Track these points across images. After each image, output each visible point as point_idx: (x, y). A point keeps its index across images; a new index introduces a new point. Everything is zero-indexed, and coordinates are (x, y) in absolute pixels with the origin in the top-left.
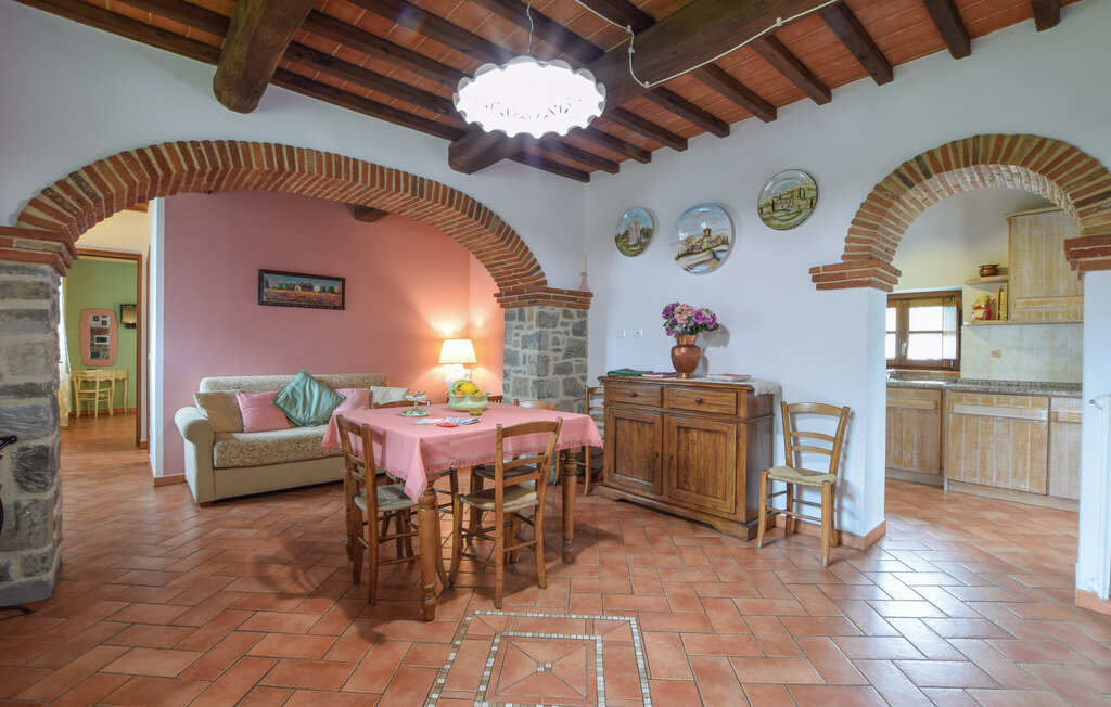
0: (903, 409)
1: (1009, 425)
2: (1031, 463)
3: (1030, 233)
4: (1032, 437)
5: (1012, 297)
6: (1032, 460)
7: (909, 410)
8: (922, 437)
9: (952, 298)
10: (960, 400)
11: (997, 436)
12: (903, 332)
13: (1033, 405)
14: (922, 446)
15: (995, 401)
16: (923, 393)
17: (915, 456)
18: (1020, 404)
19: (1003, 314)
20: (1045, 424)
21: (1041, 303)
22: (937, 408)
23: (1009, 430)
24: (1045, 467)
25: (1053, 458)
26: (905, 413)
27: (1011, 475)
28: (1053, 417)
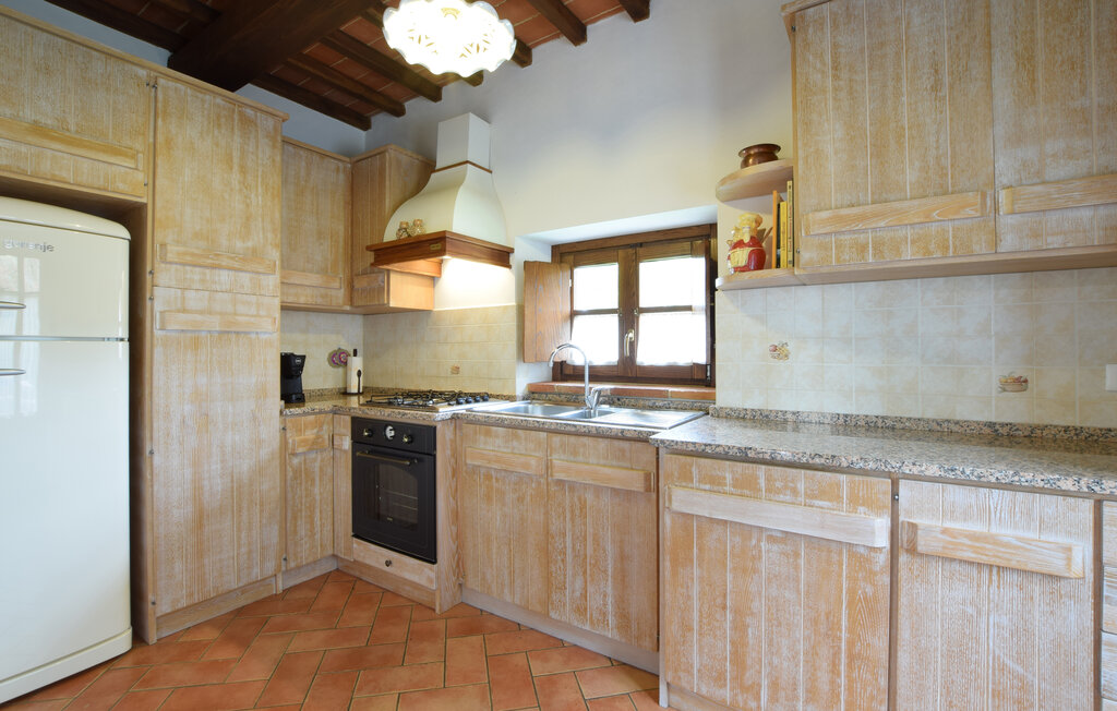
0: (586, 487)
1: (797, 555)
2: (850, 666)
3: (835, 46)
4: (852, 592)
5: (800, 209)
6: (851, 658)
7: (598, 490)
8: (623, 557)
9: (698, 239)
10: (686, 477)
11: (769, 580)
12: (629, 310)
13: (855, 501)
14: (622, 578)
15: (762, 482)
16: (623, 451)
17: (610, 600)
18: (822, 494)
19: (785, 255)
20: (882, 559)
21: (862, 218)
22: (648, 489)
23: (797, 567)
24: (883, 682)
25: (904, 659)
26: (589, 497)
27: (801, 692)
28: (904, 537)
